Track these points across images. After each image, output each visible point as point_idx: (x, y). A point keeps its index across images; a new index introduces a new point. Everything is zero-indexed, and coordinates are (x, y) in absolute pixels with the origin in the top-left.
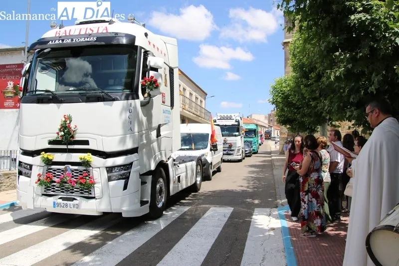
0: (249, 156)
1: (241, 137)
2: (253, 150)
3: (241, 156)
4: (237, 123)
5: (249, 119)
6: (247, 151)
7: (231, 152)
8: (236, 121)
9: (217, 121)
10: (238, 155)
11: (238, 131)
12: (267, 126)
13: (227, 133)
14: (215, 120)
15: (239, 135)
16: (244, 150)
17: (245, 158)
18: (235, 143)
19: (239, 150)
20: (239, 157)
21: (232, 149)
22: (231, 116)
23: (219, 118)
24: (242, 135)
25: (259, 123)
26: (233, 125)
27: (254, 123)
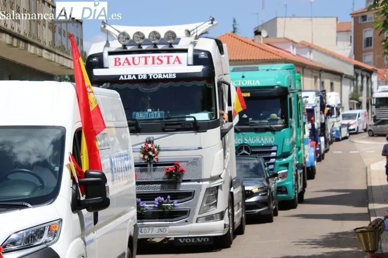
0: (266, 219)
1: (223, 134)
2: (281, 189)
3: (226, 220)
4: (199, 69)
5: (261, 40)
6: (250, 194)
7: (179, 205)
8: (197, 61)
9: (109, 60)
10: (210, 218)
11: (207, 104)
12: (349, 71)
13: (158, 114)
14: (100, 56)
15: (213, 124)
16: (236, 191)
17: (248, 228)
18: (196, 162)
19: (213, 192)
20: (217, 228)
21: (184, 187)
22: (172, 35)
23: (116, 45)
24: (226, 126)
25: (311, 58)
26: (181, 78)
27: (286, 61)
